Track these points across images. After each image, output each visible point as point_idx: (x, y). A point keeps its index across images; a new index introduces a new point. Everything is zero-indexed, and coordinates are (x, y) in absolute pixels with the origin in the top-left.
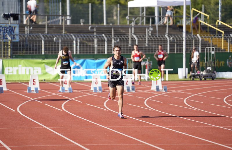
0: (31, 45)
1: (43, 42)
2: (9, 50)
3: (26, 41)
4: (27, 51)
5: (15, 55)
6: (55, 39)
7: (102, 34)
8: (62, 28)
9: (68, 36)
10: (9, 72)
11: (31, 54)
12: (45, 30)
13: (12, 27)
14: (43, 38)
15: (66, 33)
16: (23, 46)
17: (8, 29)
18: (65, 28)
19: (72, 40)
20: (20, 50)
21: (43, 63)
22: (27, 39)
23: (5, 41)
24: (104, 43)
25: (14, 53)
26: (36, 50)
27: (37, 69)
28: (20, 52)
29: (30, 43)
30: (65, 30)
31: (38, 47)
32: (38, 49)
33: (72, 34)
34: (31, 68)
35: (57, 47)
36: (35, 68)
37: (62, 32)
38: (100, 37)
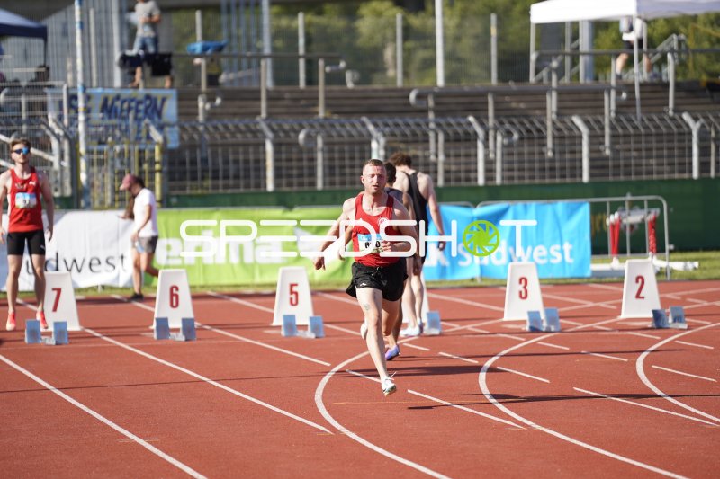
0: (220, 160)
1: (269, 147)
2: (158, 177)
3: (200, 146)
4: (216, 182)
5: (178, 196)
6: (302, 136)
7: (466, 117)
8: (317, 98)
9: (353, 126)
10: (168, 257)
11: (229, 191)
12: (260, 106)
13: (156, 99)
14: (270, 134)
15: (328, 115)
16: (193, 162)
17: (142, 107)
18: (326, 98)
19: (366, 138)
20: (194, 178)
22: (207, 136)
23: (143, 147)
24: (476, 147)
25: (172, 188)
26: (237, 177)
27: (269, 244)
28: (194, 183)
29: (215, 154)
30: (327, 106)
31: (242, 165)
32: (242, 173)
33: (365, 119)
35: (305, 163)
37: (317, 113)
38: (459, 124)
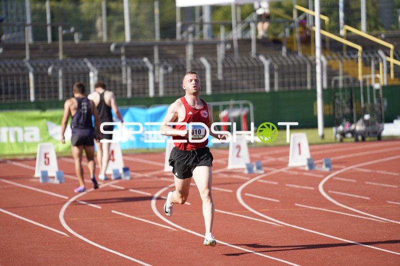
0: (3, 84)
1: (31, 76)
6: (50, 70)
14: (31, 69)
19: (86, 70)
21: (43, 118)
26: (13, 93)
27: (32, 131)
33: (86, 60)
34: (19, 130)
36: (26, 128)
